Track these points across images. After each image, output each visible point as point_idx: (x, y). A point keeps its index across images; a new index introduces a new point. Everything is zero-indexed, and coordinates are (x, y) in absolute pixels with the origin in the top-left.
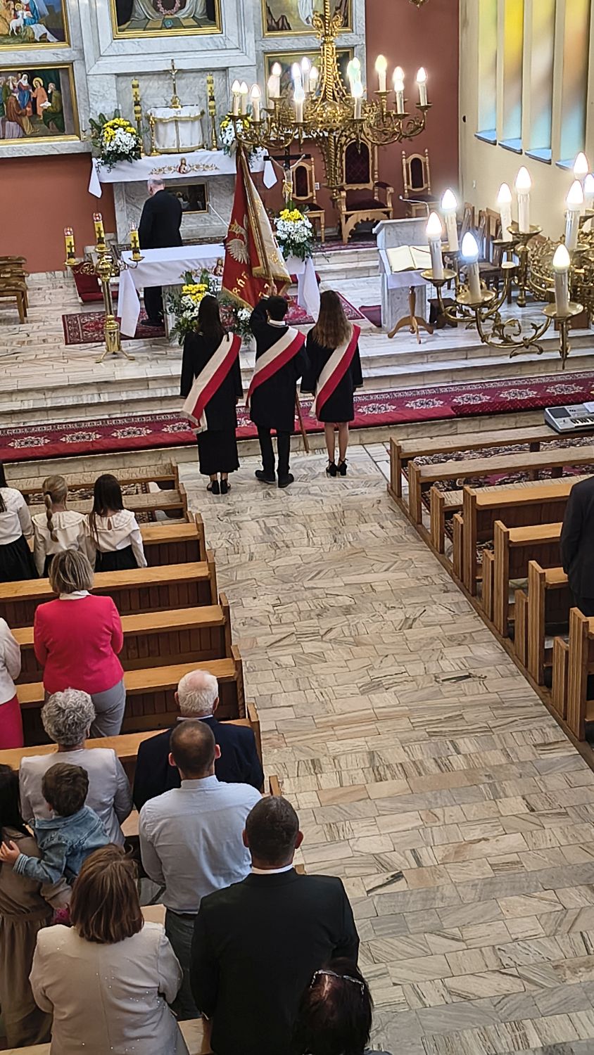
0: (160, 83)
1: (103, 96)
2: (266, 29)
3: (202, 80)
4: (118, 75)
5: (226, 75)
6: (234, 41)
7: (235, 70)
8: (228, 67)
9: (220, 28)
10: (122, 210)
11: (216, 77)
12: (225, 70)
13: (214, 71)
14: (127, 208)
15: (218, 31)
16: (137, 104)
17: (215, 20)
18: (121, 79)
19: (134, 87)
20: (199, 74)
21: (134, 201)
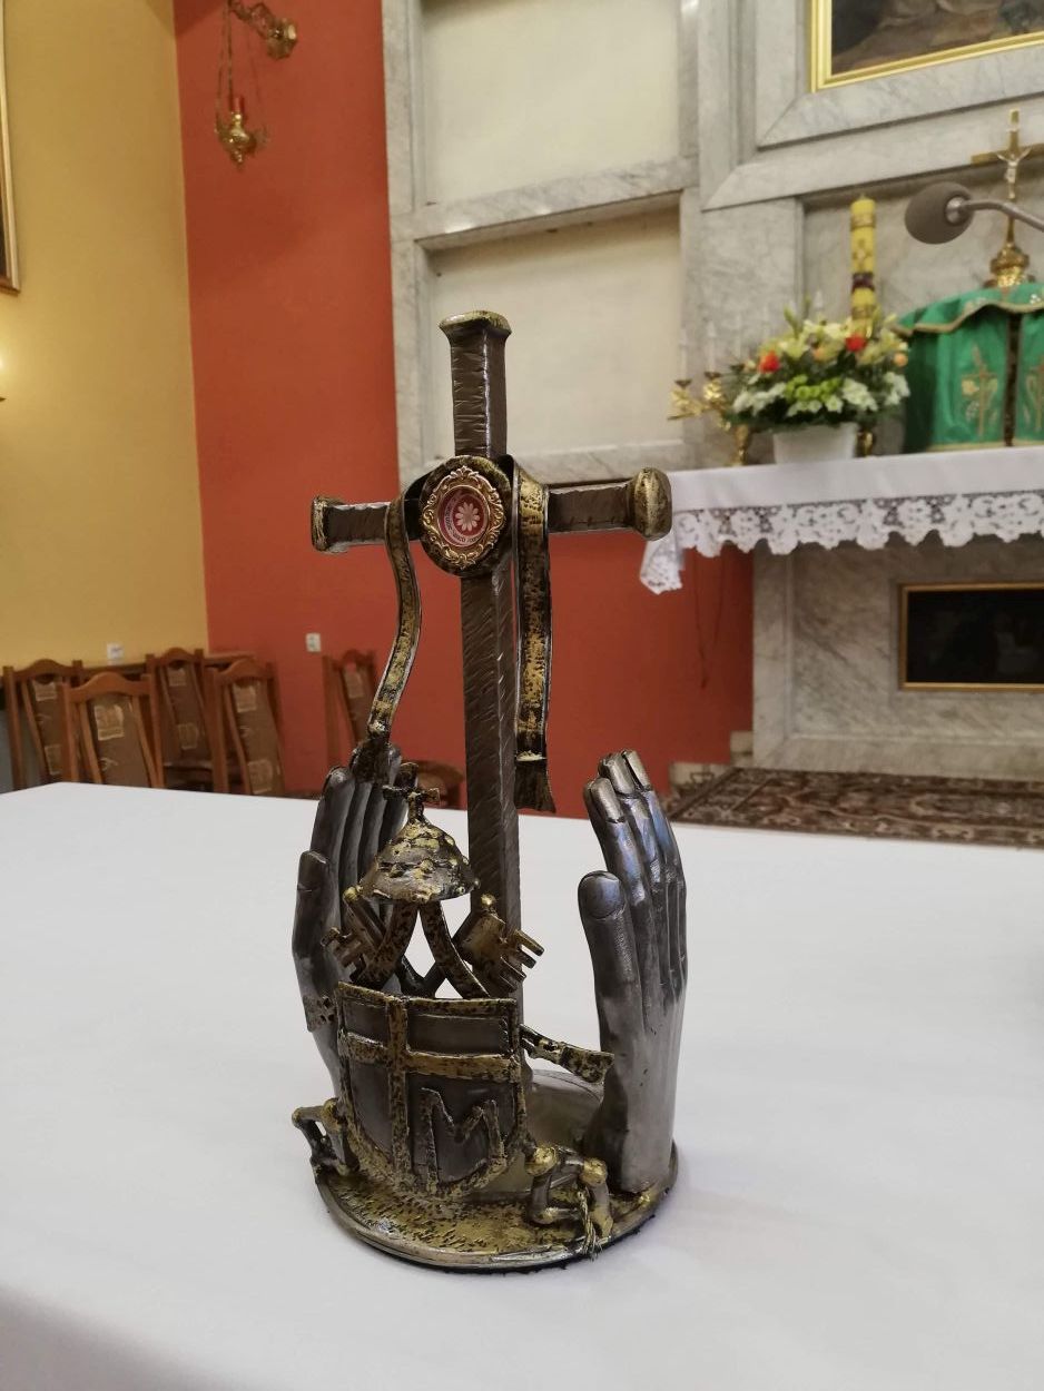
1: (749, 276)
4: (809, 204)
10: (774, 658)
14: (797, 653)
16: (862, 281)
18: (819, 219)
19: (854, 225)
21: (825, 632)
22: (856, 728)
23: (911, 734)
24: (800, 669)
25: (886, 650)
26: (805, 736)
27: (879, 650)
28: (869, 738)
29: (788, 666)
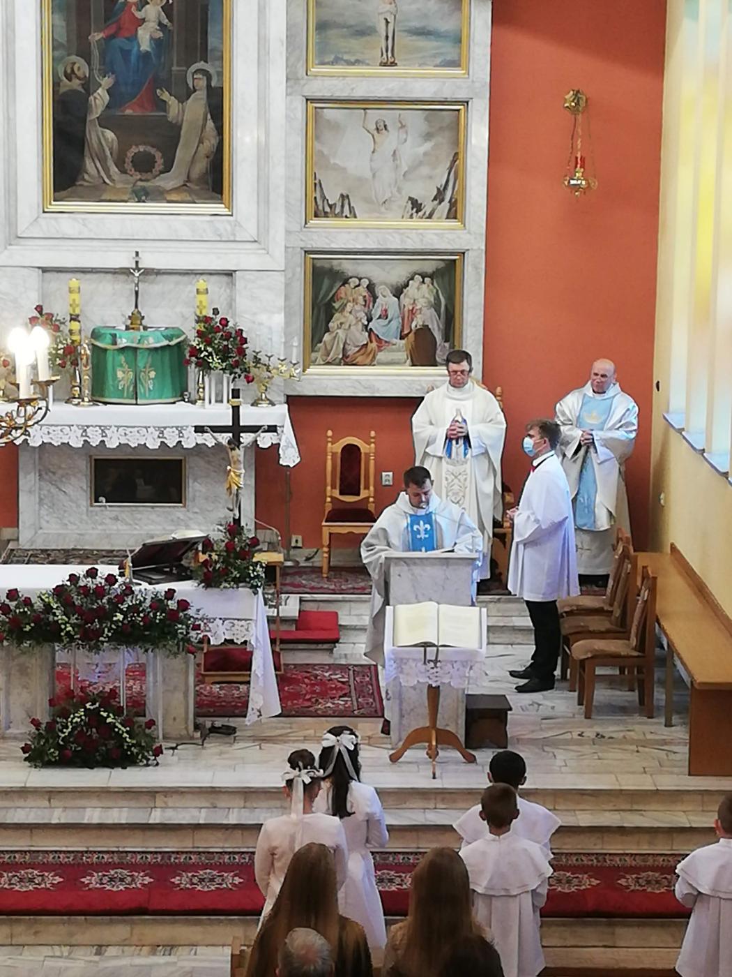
0: (118, 286)
1: (15, 301)
2: (311, 212)
3: (190, 287)
4: (45, 270)
5: (233, 284)
6: (251, 230)
7: (248, 275)
8: (235, 271)
9: (229, 207)
10: (30, 492)
11: (215, 286)
12: (229, 274)
13: (211, 274)
15: (226, 211)
16: (74, 318)
17: (221, 193)
18: (49, 276)
19: (71, 291)
20: (186, 278)
21: (54, 478)
22: (70, 527)
23: (97, 529)
24: (42, 496)
25: (85, 488)
26: (46, 531)
27: (81, 488)
28: (77, 532)
29: (37, 495)
